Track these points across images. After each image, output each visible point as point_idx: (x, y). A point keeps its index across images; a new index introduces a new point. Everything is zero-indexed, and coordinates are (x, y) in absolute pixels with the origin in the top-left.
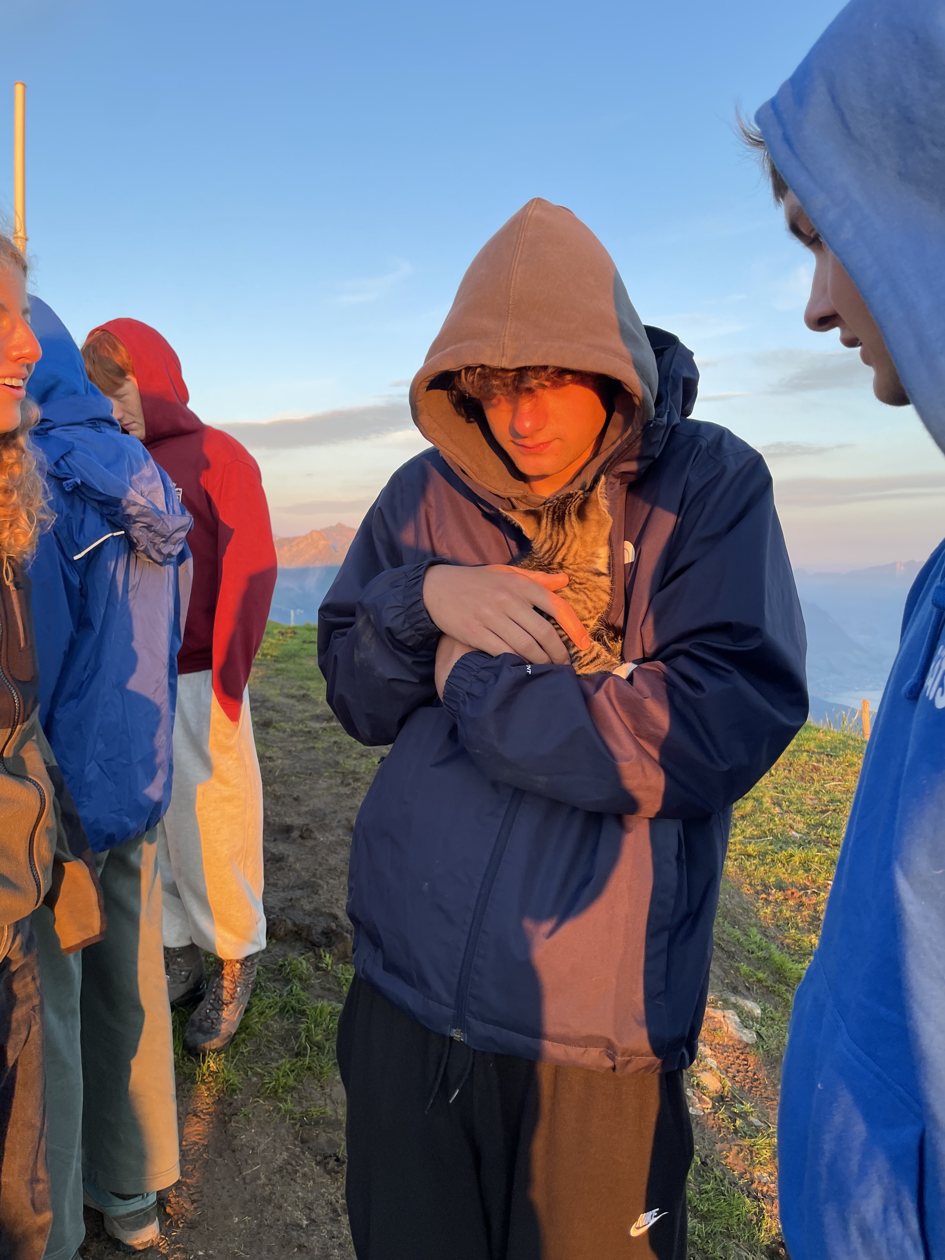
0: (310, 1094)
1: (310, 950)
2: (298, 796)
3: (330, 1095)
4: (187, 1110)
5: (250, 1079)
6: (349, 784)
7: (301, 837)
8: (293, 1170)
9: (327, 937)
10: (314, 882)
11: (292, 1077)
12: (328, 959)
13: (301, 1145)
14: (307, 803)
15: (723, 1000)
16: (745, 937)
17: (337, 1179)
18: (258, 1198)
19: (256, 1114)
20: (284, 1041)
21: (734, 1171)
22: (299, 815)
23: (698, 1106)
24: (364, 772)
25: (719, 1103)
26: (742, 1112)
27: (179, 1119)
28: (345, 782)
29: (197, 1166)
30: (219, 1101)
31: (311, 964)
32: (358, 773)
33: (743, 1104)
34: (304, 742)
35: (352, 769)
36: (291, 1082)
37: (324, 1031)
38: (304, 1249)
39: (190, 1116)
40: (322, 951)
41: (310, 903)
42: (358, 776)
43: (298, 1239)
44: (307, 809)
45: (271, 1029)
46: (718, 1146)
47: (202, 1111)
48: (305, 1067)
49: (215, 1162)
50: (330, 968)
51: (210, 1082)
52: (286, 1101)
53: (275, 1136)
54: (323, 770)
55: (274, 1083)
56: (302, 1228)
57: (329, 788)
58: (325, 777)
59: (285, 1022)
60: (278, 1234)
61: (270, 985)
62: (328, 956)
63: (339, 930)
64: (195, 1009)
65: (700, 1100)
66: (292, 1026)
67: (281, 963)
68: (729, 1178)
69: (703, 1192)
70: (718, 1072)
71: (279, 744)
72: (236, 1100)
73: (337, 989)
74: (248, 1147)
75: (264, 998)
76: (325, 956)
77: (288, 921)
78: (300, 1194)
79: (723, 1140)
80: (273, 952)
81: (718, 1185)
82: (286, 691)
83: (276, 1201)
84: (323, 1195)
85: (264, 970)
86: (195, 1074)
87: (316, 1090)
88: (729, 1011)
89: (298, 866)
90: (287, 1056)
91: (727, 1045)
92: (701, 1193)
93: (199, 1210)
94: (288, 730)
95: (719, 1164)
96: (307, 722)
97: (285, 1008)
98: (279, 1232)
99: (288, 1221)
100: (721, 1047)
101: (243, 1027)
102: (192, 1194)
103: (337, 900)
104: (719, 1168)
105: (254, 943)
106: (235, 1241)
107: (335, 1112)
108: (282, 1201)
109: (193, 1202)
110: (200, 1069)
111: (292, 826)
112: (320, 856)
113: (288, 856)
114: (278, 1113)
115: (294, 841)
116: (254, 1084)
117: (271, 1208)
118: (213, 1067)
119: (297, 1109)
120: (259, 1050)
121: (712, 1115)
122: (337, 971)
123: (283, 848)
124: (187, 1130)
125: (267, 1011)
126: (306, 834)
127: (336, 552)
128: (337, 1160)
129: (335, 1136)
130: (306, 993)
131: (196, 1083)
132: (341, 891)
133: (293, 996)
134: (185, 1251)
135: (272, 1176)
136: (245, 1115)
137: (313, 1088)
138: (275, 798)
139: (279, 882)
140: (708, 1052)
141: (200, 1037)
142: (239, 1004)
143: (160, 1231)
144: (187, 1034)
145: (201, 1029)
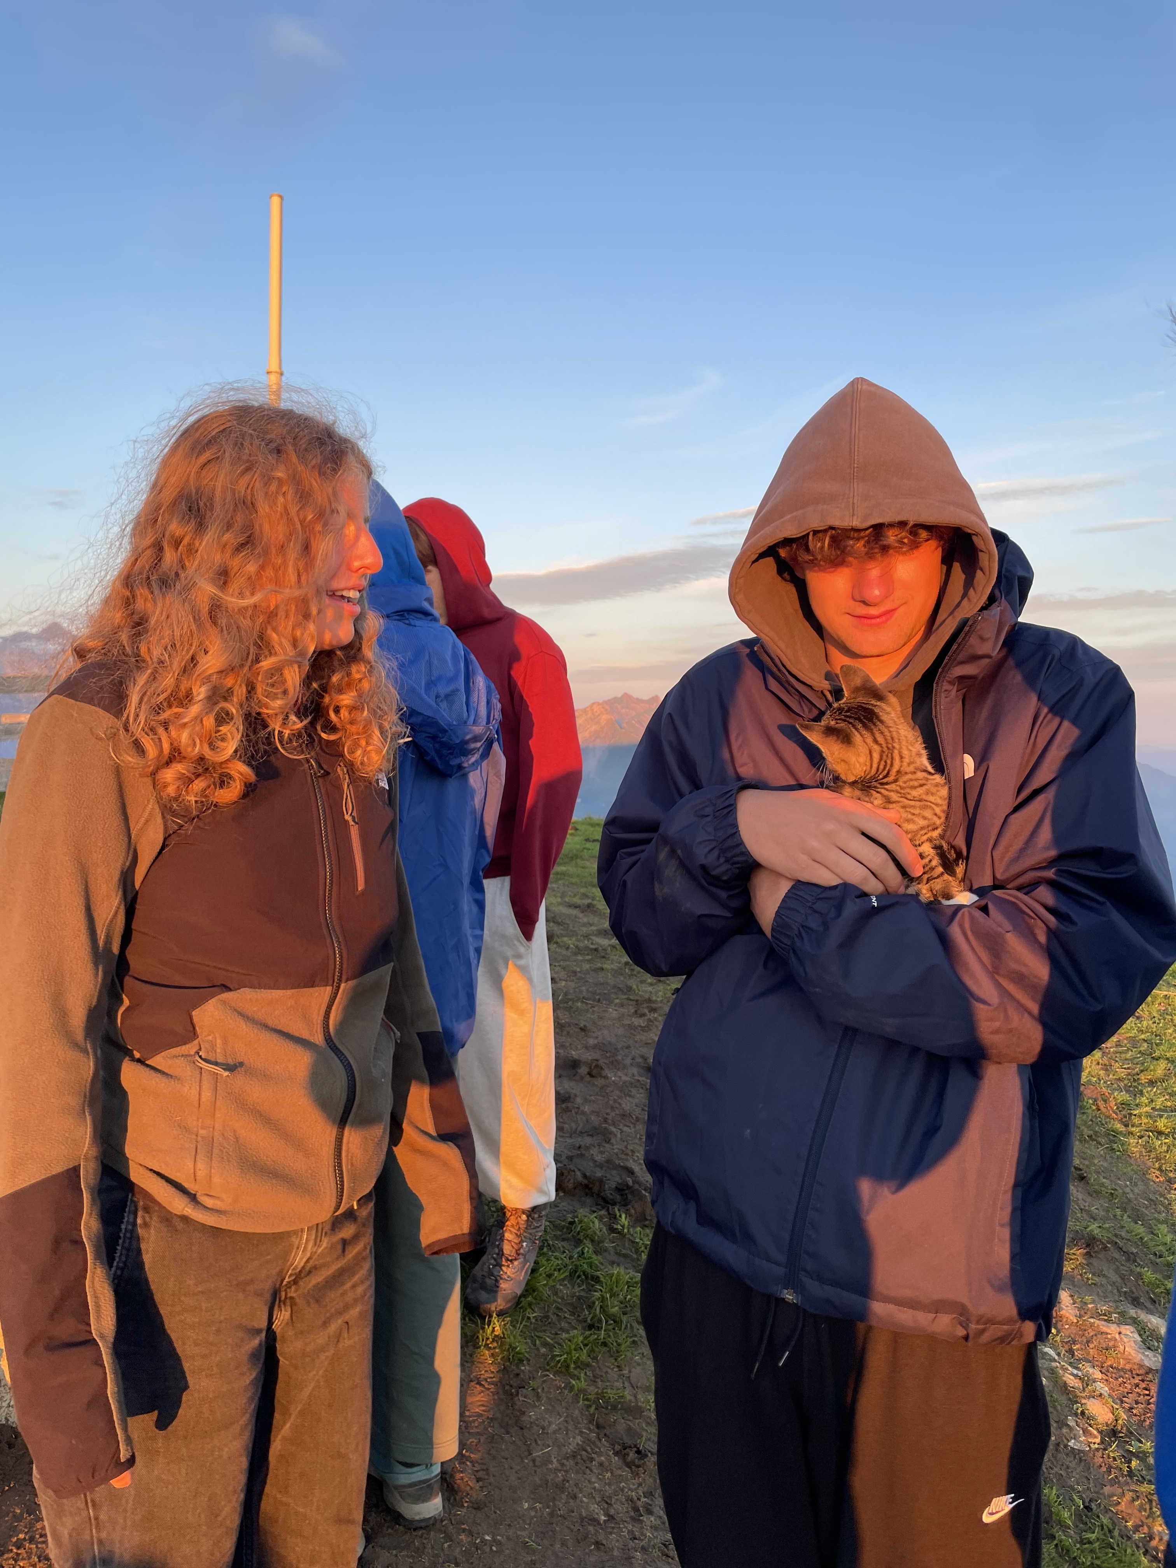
0: (606, 1373)
1: (603, 1208)
2: (585, 1026)
3: (629, 1377)
4: (469, 1376)
5: (538, 1350)
6: (644, 1015)
7: (590, 1074)
8: (589, 1458)
9: (622, 1195)
10: (606, 1128)
11: (585, 1351)
12: (624, 1220)
13: (596, 1430)
14: (595, 1035)
15: (1119, 1313)
16: (1150, 1236)
17: (638, 1474)
18: (549, 1484)
19: (546, 1389)
20: (575, 1310)
21: (1126, 1522)
22: (586, 1048)
23: (1083, 1438)
24: (661, 1002)
25: (1110, 1438)
26: (1140, 1452)
27: (462, 1385)
28: (639, 1012)
29: (482, 1440)
30: (505, 1370)
31: (604, 1224)
32: (655, 1002)
33: (1141, 1442)
34: (589, 961)
35: (647, 996)
36: (584, 1357)
37: (621, 1303)
38: (602, 1547)
39: (473, 1384)
40: (616, 1210)
41: (602, 1153)
42: (654, 1005)
43: (596, 1534)
44: (596, 1042)
45: (560, 1295)
46: (1107, 1490)
47: (486, 1380)
48: (600, 1342)
49: (502, 1438)
50: (626, 1231)
51: (494, 1348)
52: (579, 1379)
53: (567, 1417)
54: (613, 996)
55: (565, 1356)
56: (599, 1523)
57: (620, 1018)
58: (616, 1005)
59: (577, 1289)
60: (572, 1527)
61: (559, 1244)
62: (623, 1216)
63: (637, 1186)
64: (476, 1264)
65: (1085, 1431)
66: (583, 1294)
67: (570, 1220)
68: (1120, 1530)
69: (1085, 1541)
70: (1110, 1400)
71: (562, 963)
72: (523, 1371)
73: (635, 1256)
74: (538, 1426)
75: (552, 1258)
76: (620, 1216)
77: (578, 1173)
78: (596, 1485)
79: (1114, 1482)
80: (561, 1206)
81: (1105, 1535)
82: (567, 899)
83: (570, 1490)
84: (622, 1490)
85: (552, 1226)
86: (478, 1337)
87: (612, 1369)
88: (1128, 1327)
89: (586, 1109)
90: (580, 1328)
91: (1123, 1369)
92: (1082, 1542)
93: (485, 1489)
94: (572, 946)
95: (1107, 1510)
96: (593, 938)
97: (576, 1272)
98: (574, 1524)
99: (584, 1514)
100: (1115, 1371)
101: (530, 1289)
102: (477, 1471)
103: (633, 1151)
104: (1108, 1516)
105: (542, 1192)
106: (525, 1529)
107: (636, 1397)
108: (576, 1490)
109: (478, 1480)
110: (484, 1332)
111: (580, 1061)
112: (611, 1098)
113: (576, 1096)
114: (571, 1391)
115: (582, 1078)
116: (543, 1355)
117: (564, 1496)
118: (498, 1331)
119: (592, 1389)
120: (547, 1317)
121: (1100, 1452)
122: (635, 1235)
123: (569, 1086)
124: (470, 1400)
125: (556, 1274)
126: (595, 1070)
127: (621, 728)
128: (638, 1452)
129: (636, 1424)
130: (600, 1257)
131: (480, 1347)
132: (637, 1141)
133: (585, 1259)
134: (470, 1533)
135: (565, 1461)
136: (533, 1389)
137: (609, 1367)
138: (559, 1027)
139: (566, 1126)
140: (1098, 1375)
141: (483, 1295)
142: (526, 1261)
143: (444, 1507)
144: (468, 1291)
145: (483, 1287)
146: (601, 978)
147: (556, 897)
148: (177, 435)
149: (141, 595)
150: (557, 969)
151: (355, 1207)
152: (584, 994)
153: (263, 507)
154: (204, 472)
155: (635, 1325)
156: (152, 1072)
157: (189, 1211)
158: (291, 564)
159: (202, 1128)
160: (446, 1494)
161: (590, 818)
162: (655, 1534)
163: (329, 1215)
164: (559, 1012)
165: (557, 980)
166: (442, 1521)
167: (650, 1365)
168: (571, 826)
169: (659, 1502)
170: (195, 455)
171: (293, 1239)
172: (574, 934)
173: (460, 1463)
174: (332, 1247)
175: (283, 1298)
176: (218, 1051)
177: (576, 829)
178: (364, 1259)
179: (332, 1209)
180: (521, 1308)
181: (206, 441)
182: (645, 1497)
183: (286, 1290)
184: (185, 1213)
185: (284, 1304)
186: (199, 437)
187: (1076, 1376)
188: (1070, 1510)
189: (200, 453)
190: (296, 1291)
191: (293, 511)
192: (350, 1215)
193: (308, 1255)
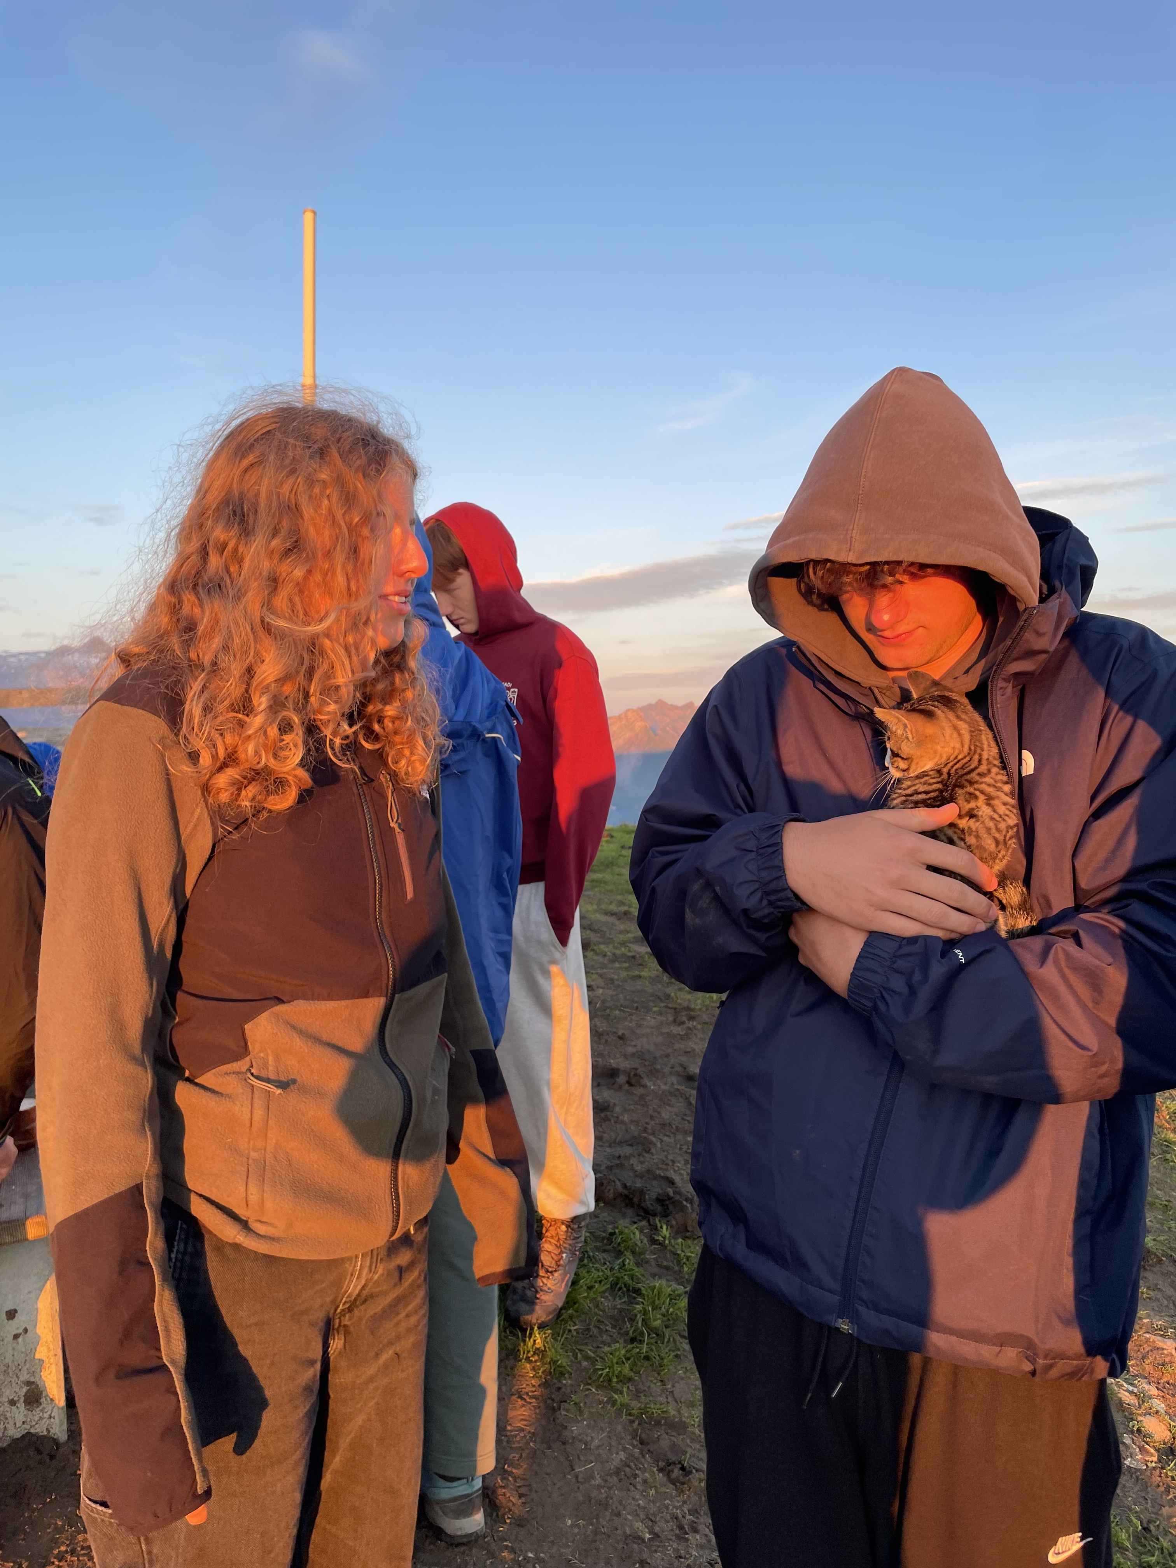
0: (649, 1387)
1: (644, 1218)
2: (623, 1034)
3: (672, 1392)
4: (511, 1390)
5: (580, 1363)
6: (683, 1023)
7: (629, 1083)
8: (632, 1474)
9: (663, 1205)
10: (645, 1138)
11: (627, 1365)
12: (665, 1231)
13: (640, 1446)
14: (633, 1043)
15: (1174, 1328)
17: (682, 1491)
18: (593, 1501)
19: (588, 1404)
20: (617, 1322)
22: (625, 1056)
23: (1139, 1457)
24: (700, 1009)
25: (1167, 1456)
27: (501, 1399)
28: (677, 1020)
29: (524, 1455)
30: (546, 1384)
31: (646, 1235)
32: (694, 1010)
34: (627, 969)
35: (685, 1004)
36: (626, 1371)
37: (664, 1315)
39: (514, 1397)
40: (657, 1221)
41: (642, 1163)
42: (692, 1013)
43: (640, 1553)
44: (634, 1050)
45: (601, 1307)
46: (1166, 1511)
47: (527, 1394)
48: (642, 1355)
49: (544, 1453)
50: (667, 1242)
51: (536, 1361)
52: (621, 1392)
53: (609, 1432)
54: (651, 1004)
55: (607, 1370)
56: (643, 1540)
57: (659, 1026)
58: (654, 1013)
59: (618, 1301)
60: (616, 1545)
61: (600, 1256)
62: (665, 1227)
63: (678, 1197)
65: (1142, 1450)
66: (624, 1306)
67: (610, 1231)
70: (1167, 1417)
71: (599, 971)
72: (565, 1385)
73: (676, 1268)
74: (580, 1441)
75: (593, 1270)
76: (661, 1227)
77: (618, 1183)
78: (640, 1502)
79: (1173, 1503)
80: (600, 1216)
81: (1165, 1558)
82: (603, 906)
83: (614, 1507)
84: (667, 1507)
86: (519, 1350)
87: (655, 1384)
89: (626, 1118)
90: (621, 1341)
93: (527, 1505)
94: (609, 953)
95: (1166, 1533)
96: (630, 945)
97: (617, 1284)
98: (618, 1542)
99: (628, 1532)
100: (1171, 1387)
101: (570, 1301)
102: (519, 1487)
103: (673, 1161)
104: (1167, 1539)
105: (583, 1203)
106: (569, 1546)
107: (679, 1412)
108: (620, 1508)
109: (521, 1496)
110: (525, 1345)
111: (618, 1070)
112: (650, 1107)
113: (615, 1104)
114: (613, 1405)
115: (620, 1087)
116: (585, 1368)
117: (608, 1514)
118: (539, 1343)
119: (635, 1404)
120: (588, 1330)
121: (1158, 1470)
122: (676, 1247)
123: (607, 1095)
124: (511, 1414)
125: (597, 1285)
126: (634, 1080)
127: (656, 735)
128: (683, 1468)
129: (679, 1440)
130: (641, 1269)
131: (521, 1361)
132: (677, 1151)
133: (626, 1270)
134: (512, 1550)
135: (608, 1478)
136: (575, 1404)
137: (651, 1381)
138: (596, 1035)
139: (605, 1135)
140: (1154, 1391)
141: (523, 1306)
142: (565, 1273)
143: (486, 1523)
144: (509, 1303)
145: (524, 1299)
146: (638, 985)
147: (592, 904)
148: (221, 439)
149: (188, 600)
150: (594, 976)
151: (412, 1232)
152: (622, 1002)
153: (308, 511)
154: (247, 477)
155: (678, 1338)
156: (202, 1091)
157: (241, 1238)
158: (339, 568)
159: (254, 1150)
160: (489, 1510)
161: (626, 825)
162: (701, 1553)
163: (385, 1241)
164: (596, 1020)
165: (594, 987)
166: (485, 1537)
167: (695, 1380)
168: (605, 833)
169: (705, 1521)
170: (238, 459)
171: (347, 1266)
172: (610, 941)
173: (502, 1479)
174: (389, 1274)
175: (337, 1325)
176: (270, 1068)
177: (612, 837)
178: (419, 1286)
179: (388, 1234)
180: (563, 1320)
181: (248, 444)
182: (690, 1514)
183: (340, 1318)
184: (237, 1241)
185: (338, 1333)
186: (242, 441)
187: (1131, 1392)
188: (1127, 1531)
189: (243, 457)
190: (350, 1319)
191: (339, 513)
192: (406, 1240)
193: (363, 1282)
